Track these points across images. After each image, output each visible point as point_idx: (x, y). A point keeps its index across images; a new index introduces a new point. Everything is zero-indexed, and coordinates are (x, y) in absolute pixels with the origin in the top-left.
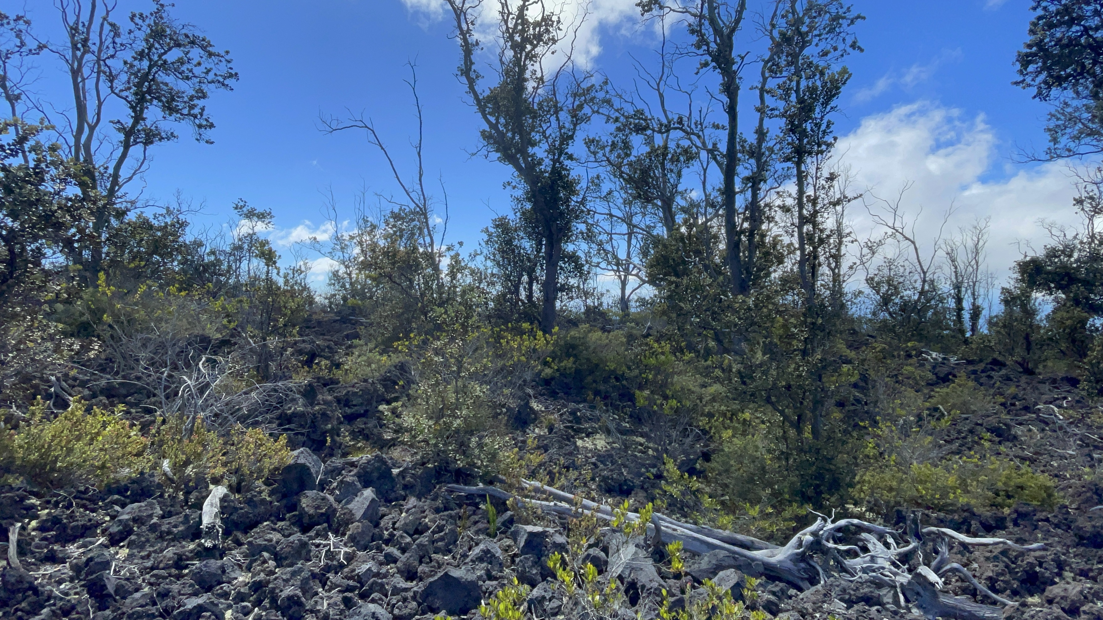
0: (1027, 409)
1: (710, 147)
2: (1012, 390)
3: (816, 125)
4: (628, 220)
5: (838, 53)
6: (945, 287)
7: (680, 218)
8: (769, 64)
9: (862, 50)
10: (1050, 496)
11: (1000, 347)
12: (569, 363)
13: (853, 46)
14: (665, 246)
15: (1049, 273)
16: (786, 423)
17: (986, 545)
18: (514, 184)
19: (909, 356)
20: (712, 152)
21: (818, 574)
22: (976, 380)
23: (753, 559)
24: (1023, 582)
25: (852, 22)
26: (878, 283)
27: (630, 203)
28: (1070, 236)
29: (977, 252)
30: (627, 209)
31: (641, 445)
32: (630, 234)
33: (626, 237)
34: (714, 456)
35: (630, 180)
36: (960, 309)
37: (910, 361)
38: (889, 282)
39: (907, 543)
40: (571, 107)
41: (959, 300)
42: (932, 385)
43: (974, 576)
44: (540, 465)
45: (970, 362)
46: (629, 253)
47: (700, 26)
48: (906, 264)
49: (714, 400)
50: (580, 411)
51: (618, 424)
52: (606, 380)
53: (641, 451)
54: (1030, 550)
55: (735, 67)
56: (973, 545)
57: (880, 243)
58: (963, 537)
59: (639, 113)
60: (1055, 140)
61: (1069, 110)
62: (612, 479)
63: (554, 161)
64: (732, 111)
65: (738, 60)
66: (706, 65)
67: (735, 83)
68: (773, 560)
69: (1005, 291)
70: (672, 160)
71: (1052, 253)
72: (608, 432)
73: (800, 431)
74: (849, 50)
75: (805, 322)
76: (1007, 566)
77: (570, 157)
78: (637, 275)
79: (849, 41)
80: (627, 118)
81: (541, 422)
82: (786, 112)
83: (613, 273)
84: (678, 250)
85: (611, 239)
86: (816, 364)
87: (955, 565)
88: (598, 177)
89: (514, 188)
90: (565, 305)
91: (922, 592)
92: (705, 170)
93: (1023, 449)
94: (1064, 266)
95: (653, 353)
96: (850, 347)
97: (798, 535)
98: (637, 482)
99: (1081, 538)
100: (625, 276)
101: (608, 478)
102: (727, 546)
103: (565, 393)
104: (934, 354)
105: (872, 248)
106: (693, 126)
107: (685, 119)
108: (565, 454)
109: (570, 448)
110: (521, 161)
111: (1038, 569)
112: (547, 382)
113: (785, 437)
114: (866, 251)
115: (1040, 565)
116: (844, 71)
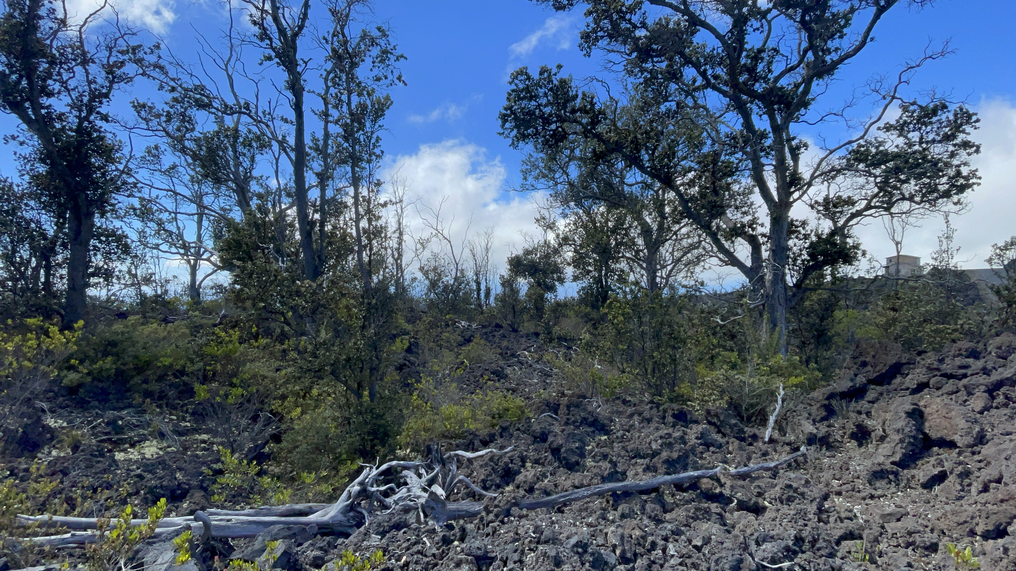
0: (513, 355)
1: (280, 138)
2: (505, 343)
3: (368, 137)
4: (198, 199)
5: (388, 82)
6: (470, 275)
7: (254, 203)
8: (332, 75)
9: (406, 84)
10: (523, 412)
11: (499, 316)
12: (108, 363)
13: (399, 78)
14: (237, 230)
15: (524, 265)
16: (349, 392)
17: (482, 456)
18: (21, 139)
19: (447, 325)
20: (282, 143)
21: (364, 518)
22: (487, 339)
23: (307, 524)
24: (502, 477)
25: (397, 59)
26: (427, 271)
27: (199, 182)
28: (536, 242)
29: (487, 250)
30: (196, 187)
31: (204, 442)
32: (200, 216)
33: (196, 217)
34: (284, 437)
35: (195, 157)
36: (479, 289)
37: (448, 329)
38: (435, 269)
39: (433, 469)
40: (105, 61)
41: (478, 284)
42: (461, 345)
43: (474, 482)
44: (54, 494)
45: (484, 327)
46: (199, 236)
47: (262, 20)
48: (446, 257)
49: (287, 382)
50: (122, 419)
51: (175, 425)
52: (161, 378)
53: (204, 449)
54: (506, 453)
55: (299, 69)
56: (475, 458)
57: (428, 241)
58: (469, 455)
59: (200, 89)
60: (525, 179)
61: (532, 159)
62: (162, 487)
63: (81, 120)
64: (298, 107)
65: (300, 62)
66: (269, 58)
67: (300, 84)
68: (326, 518)
69: (502, 277)
70: (244, 144)
71: (527, 252)
72: (162, 436)
73: (360, 396)
74: (397, 81)
75: (362, 303)
76: (493, 469)
77: (105, 118)
78: (208, 260)
79: (396, 75)
80: (186, 90)
81: (61, 441)
82: (339, 120)
83: (179, 257)
84: (251, 236)
85: (176, 219)
86: (371, 337)
87: (461, 477)
88: (156, 148)
89: (22, 144)
90: (114, 294)
91: (435, 507)
92: (277, 160)
93: (510, 383)
94: (532, 261)
95: (221, 343)
96: (408, 321)
97: (348, 489)
98: (194, 483)
99: (536, 438)
100: (196, 261)
101: (156, 487)
102: (283, 519)
103: (100, 401)
104: (463, 323)
105: (423, 244)
106: (260, 114)
107: (252, 106)
108: (96, 473)
109: (104, 463)
110: (30, 112)
111: (510, 465)
112: (72, 390)
113: (348, 405)
114: (419, 246)
115: (512, 462)
116: (388, 98)
